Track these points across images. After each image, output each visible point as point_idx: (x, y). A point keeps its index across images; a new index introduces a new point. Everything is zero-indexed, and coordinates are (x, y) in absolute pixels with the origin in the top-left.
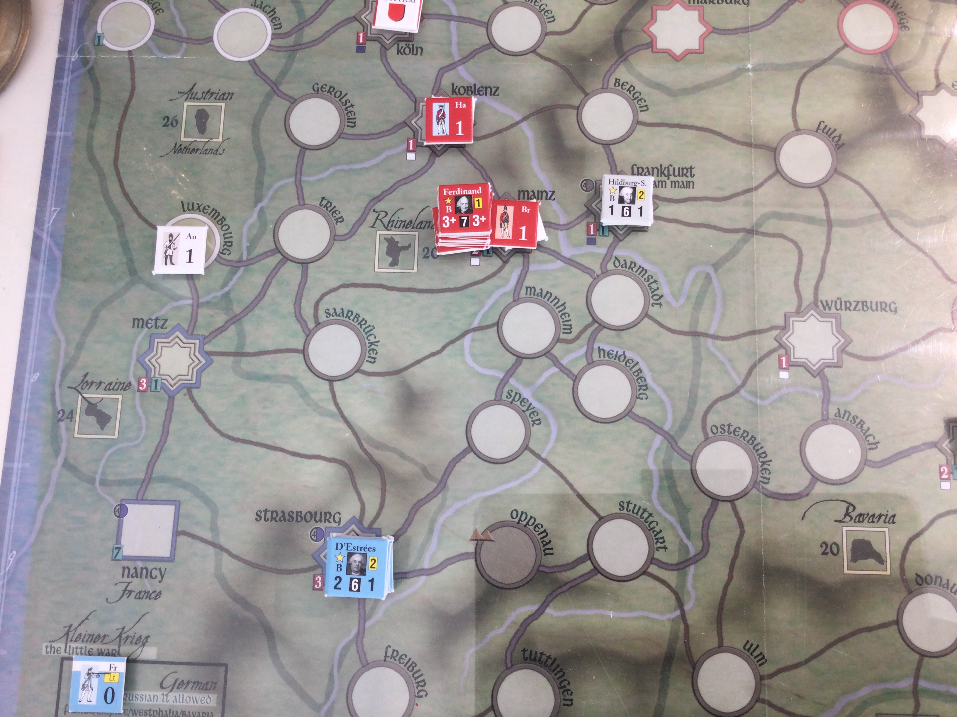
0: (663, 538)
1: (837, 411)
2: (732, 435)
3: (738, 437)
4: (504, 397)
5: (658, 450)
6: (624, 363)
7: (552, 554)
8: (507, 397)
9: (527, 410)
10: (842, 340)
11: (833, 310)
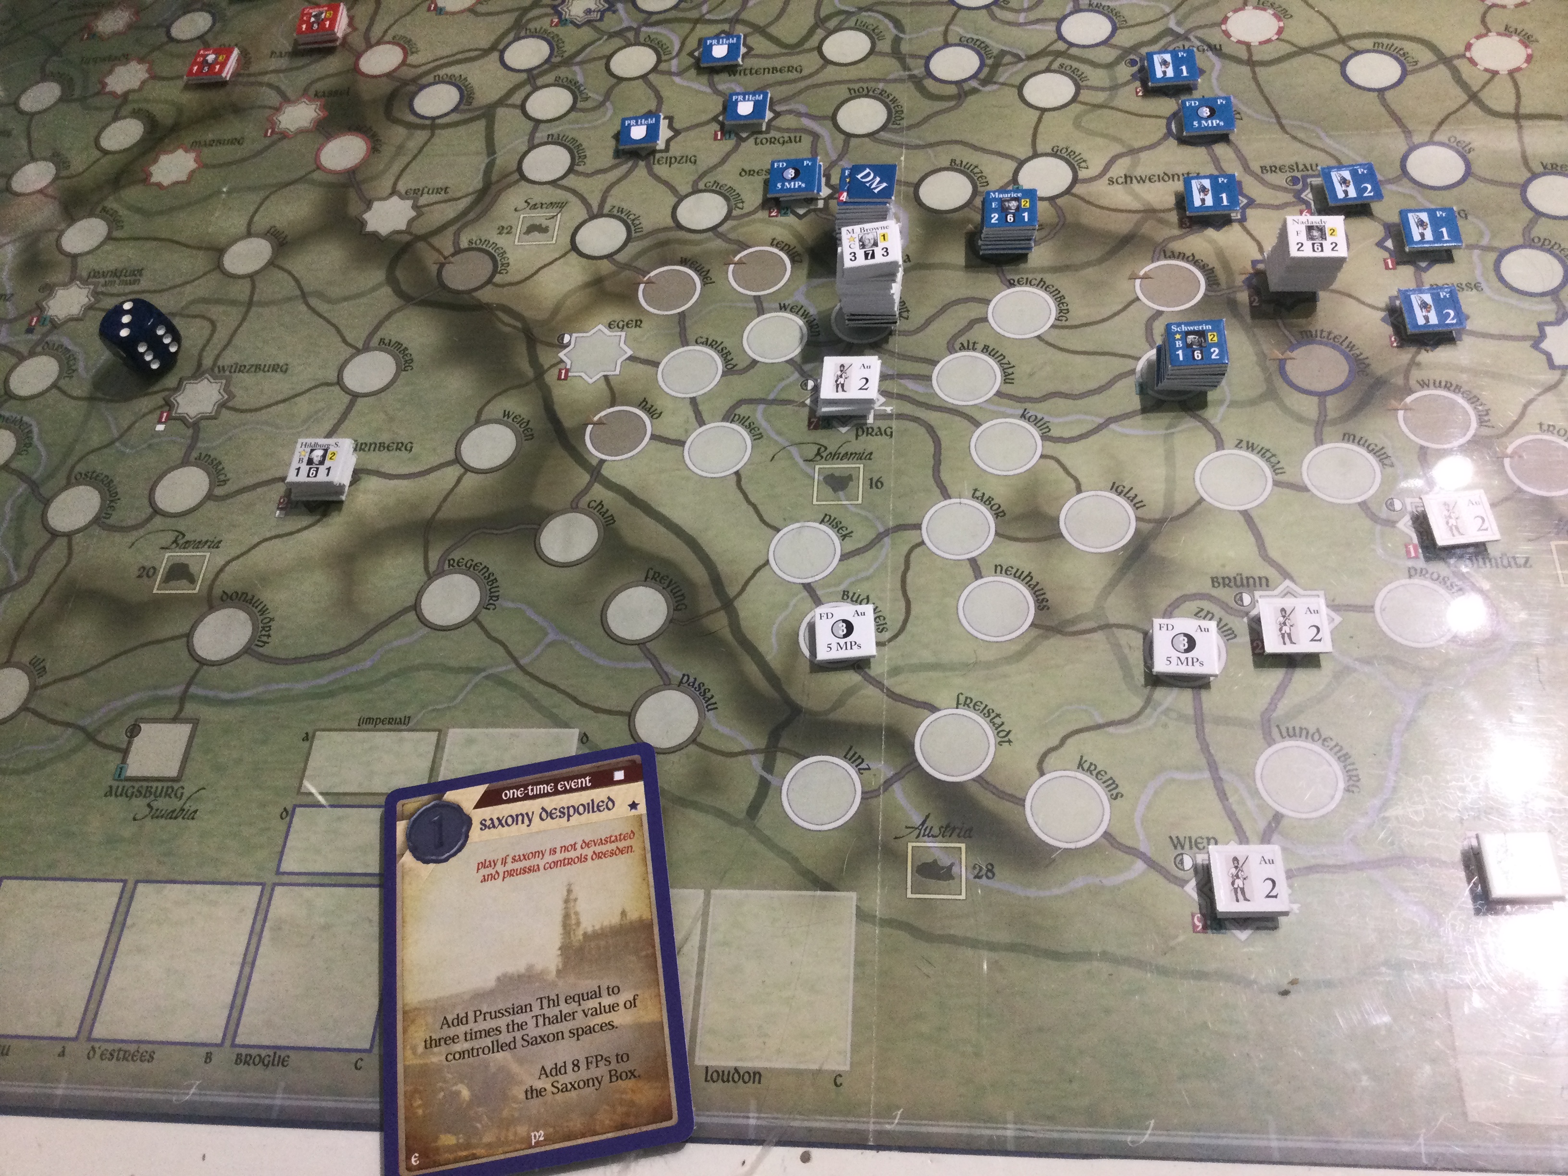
1: (199, 455)
2: (94, 480)
3: (98, 482)
5: (20, 496)
6: (18, 427)
10: (226, 397)
11: (227, 373)
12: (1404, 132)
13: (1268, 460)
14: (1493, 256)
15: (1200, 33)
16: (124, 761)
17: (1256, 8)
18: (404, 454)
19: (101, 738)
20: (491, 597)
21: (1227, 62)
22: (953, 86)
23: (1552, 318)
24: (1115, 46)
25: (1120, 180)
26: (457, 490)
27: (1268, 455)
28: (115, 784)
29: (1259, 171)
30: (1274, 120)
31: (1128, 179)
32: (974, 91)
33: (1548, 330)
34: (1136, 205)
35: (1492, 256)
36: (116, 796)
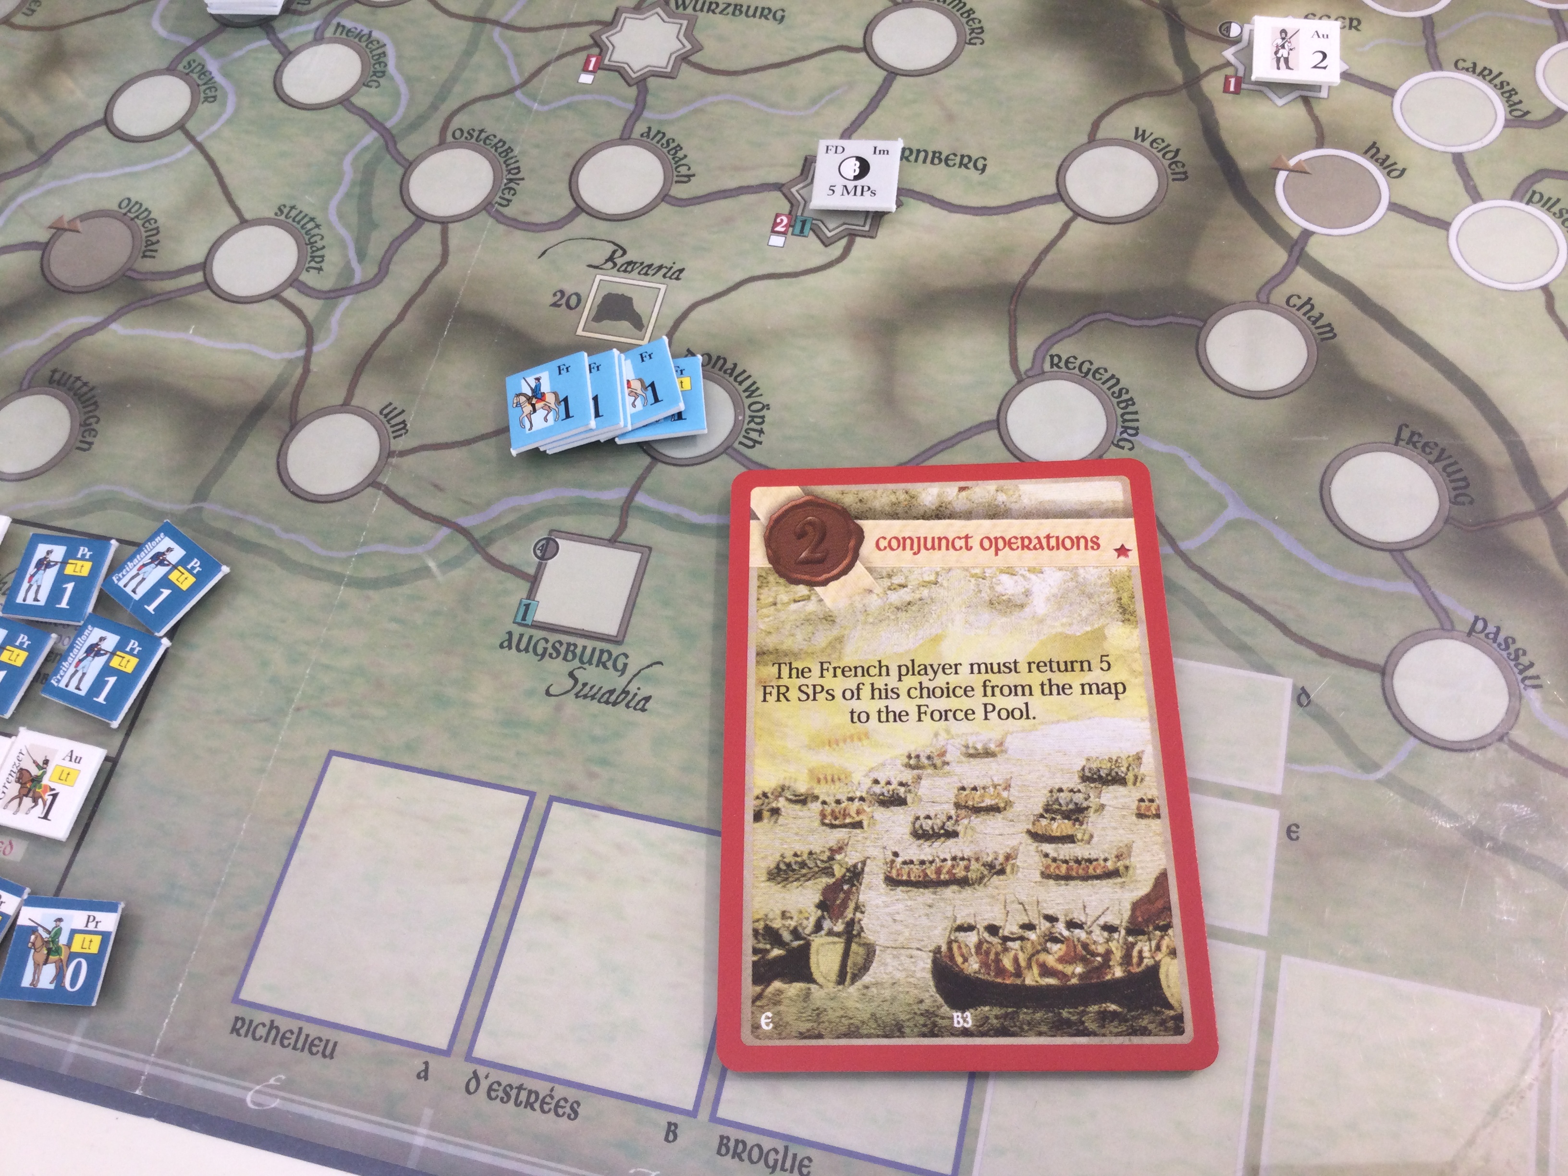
0: (323, 257)
1: (647, 130)
2: (482, 143)
3: (489, 147)
4: (180, 67)
5: (366, 149)
6: (364, 44)
7: (154, 257)
8: (184, 67)
9: (204, 84)
10: (689, 46)
11: (690, 10)
16: (532, 593)
18: (973, 174)
19: (494, 550)
20: (1125, 429)
26: (1062, 244)
28: (517, 630)
36: (518, 650)
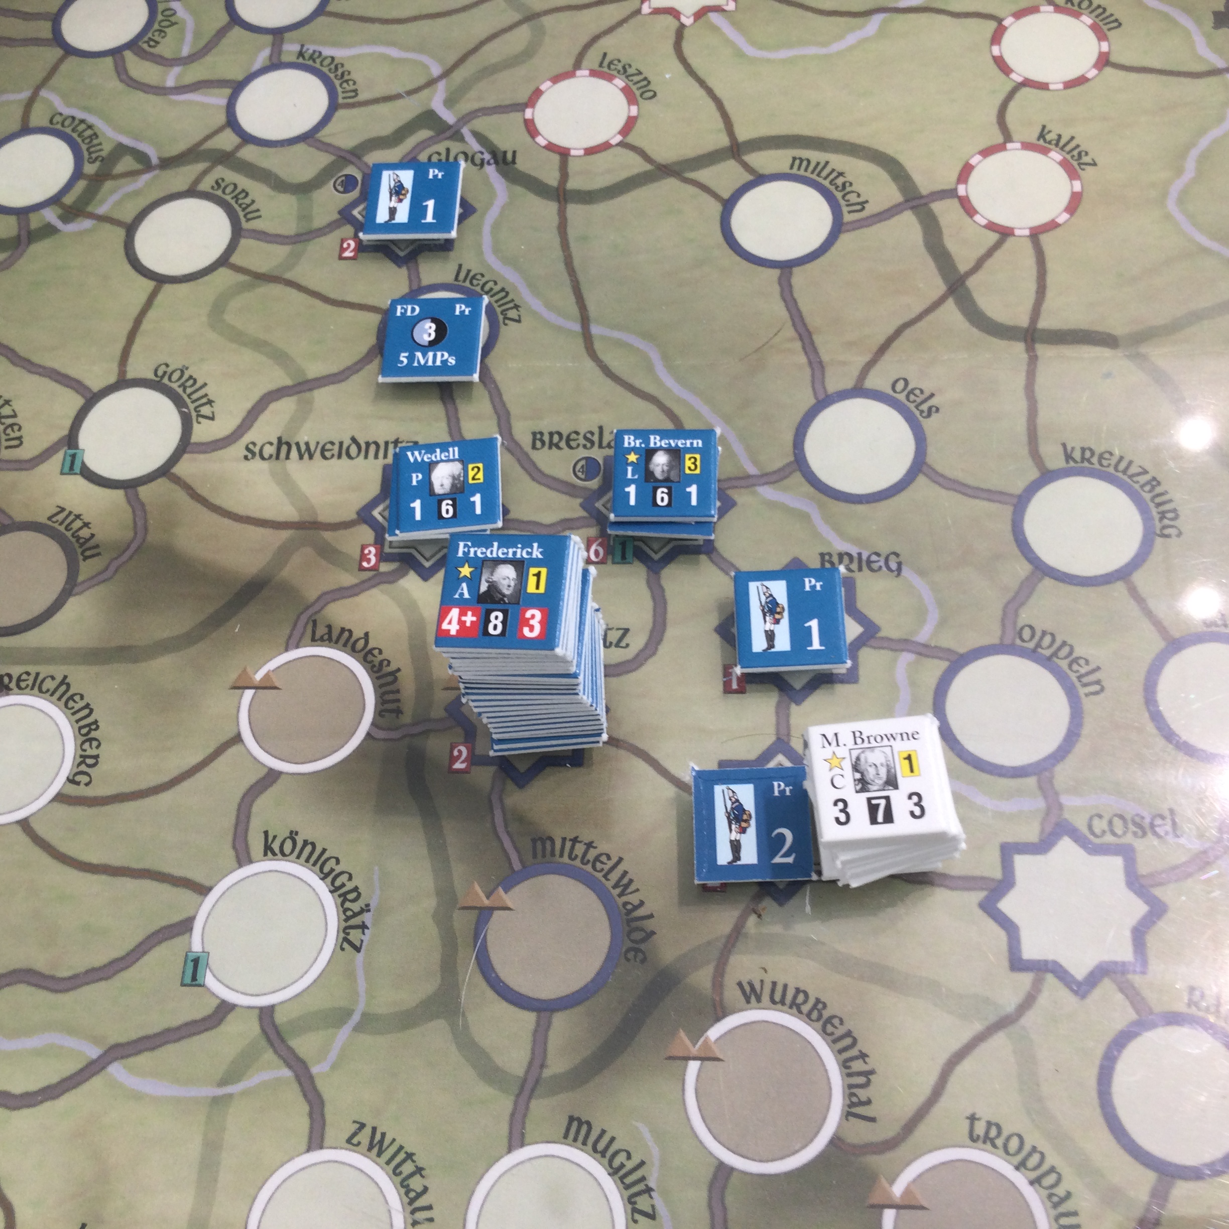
12: (810, 363)
13: (404, 1186)
14: (937, 668)
15: (481, 124)
17: (594, 73)
21: (519, 190)
22: (12, 220)
23: (1031, 833)
24: (326, 147)
25: (269, 450)
27: (408, 1168)
29: (525, 441)
30: (577, 327)
31: (283, 446)
32: (49, 230)
33: (1021, 862)
34: (287, 512)
35: (935, 669)
